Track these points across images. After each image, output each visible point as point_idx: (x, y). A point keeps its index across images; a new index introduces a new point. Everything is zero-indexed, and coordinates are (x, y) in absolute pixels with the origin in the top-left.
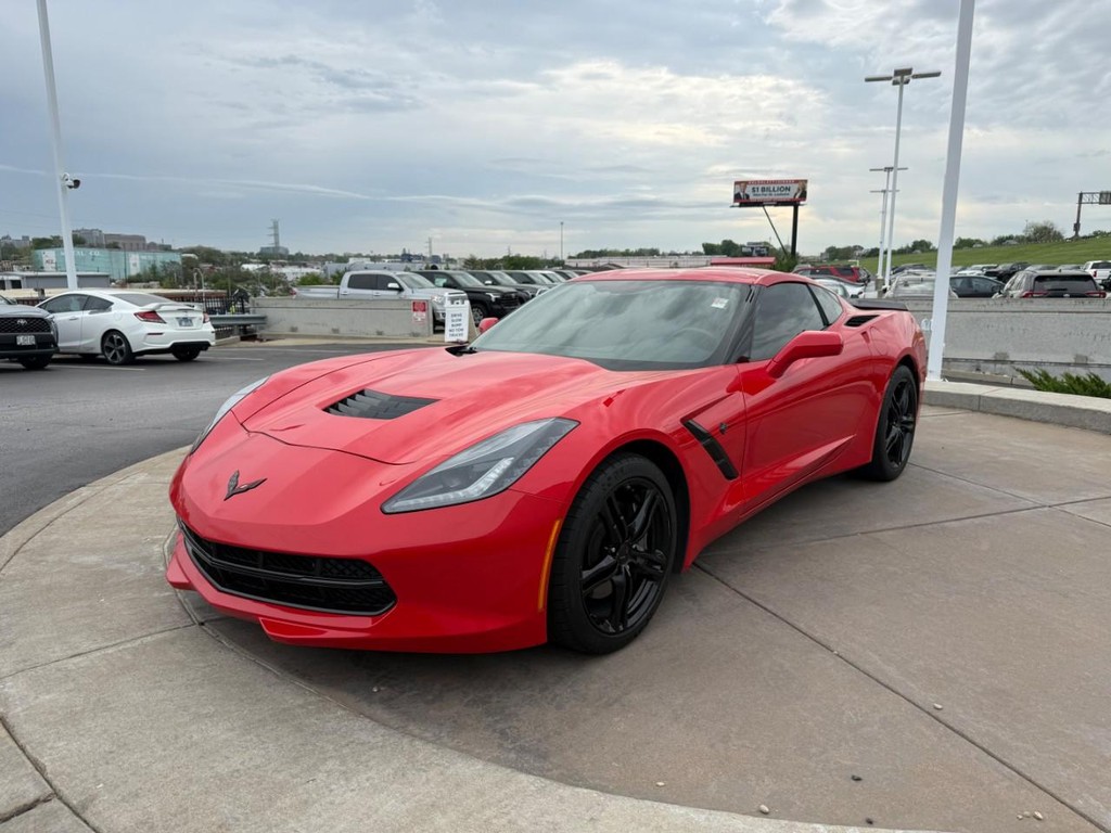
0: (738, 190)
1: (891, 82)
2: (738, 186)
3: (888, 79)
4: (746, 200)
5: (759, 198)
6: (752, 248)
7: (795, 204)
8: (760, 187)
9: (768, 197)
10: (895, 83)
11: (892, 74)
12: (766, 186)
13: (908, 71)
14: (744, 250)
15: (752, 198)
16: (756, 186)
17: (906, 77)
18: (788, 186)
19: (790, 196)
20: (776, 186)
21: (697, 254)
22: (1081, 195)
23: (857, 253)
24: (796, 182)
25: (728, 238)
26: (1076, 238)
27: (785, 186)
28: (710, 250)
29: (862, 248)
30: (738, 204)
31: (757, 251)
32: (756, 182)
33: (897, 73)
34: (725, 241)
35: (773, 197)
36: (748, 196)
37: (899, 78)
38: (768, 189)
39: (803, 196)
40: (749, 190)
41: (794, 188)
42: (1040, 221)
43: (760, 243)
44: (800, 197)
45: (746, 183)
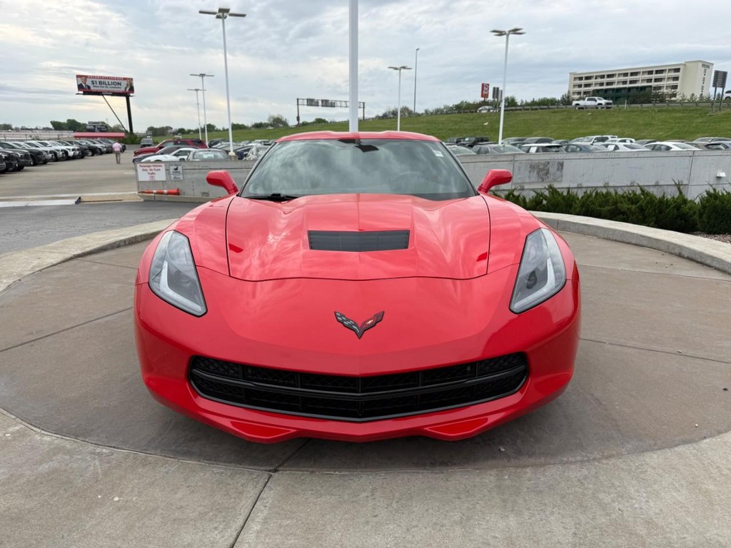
0: (80, 82)
1: (215, 16)
2: (79, 79)
3: (214, 13)
4: (88, 90)
5: (99, 89)
6: (95, 126)
7: (126, 95)
8: (98, 80)
9: (105, 89)
10: (218, 17)
11: (217, 11)
12: (102, 80)
13: (227, 11)
14: (88, 127)
15: (93, 88)
16: (94, 80)
17: (225, 14)
18: (119, 81)
19: (122, 89)
20: (110, 81)
21: (47, 129)
22: (298, 99)
23: (169, 131)
24: (125, 79)
25: (72, 118)
26: (299, 125)
27: (117, 81)
28: (57, 126)
29: (172, 128)
30: (82, 92)
31: (98, 129)
32: (94, 77)
33: (221, 10)
34: (69, 120)
35: (110, 89)
36: (89, 87)
37: (221, 14)
38: (104, 83)
39: (132, 89)
40: (89, 82)
41: (124, 83)
42: (276, 115)
43: (99, 123)
44: (129, 90)
45: (86, 77)
